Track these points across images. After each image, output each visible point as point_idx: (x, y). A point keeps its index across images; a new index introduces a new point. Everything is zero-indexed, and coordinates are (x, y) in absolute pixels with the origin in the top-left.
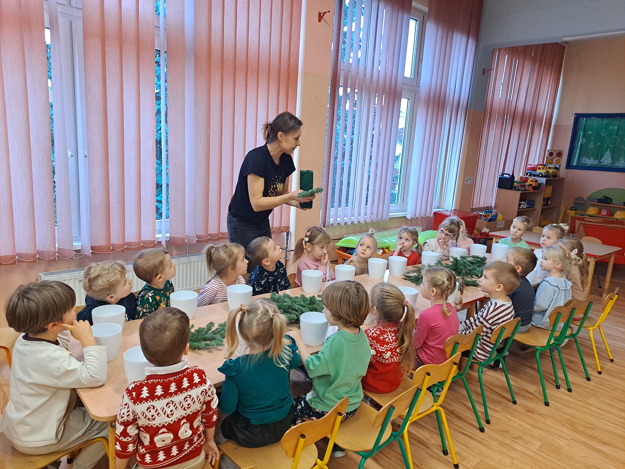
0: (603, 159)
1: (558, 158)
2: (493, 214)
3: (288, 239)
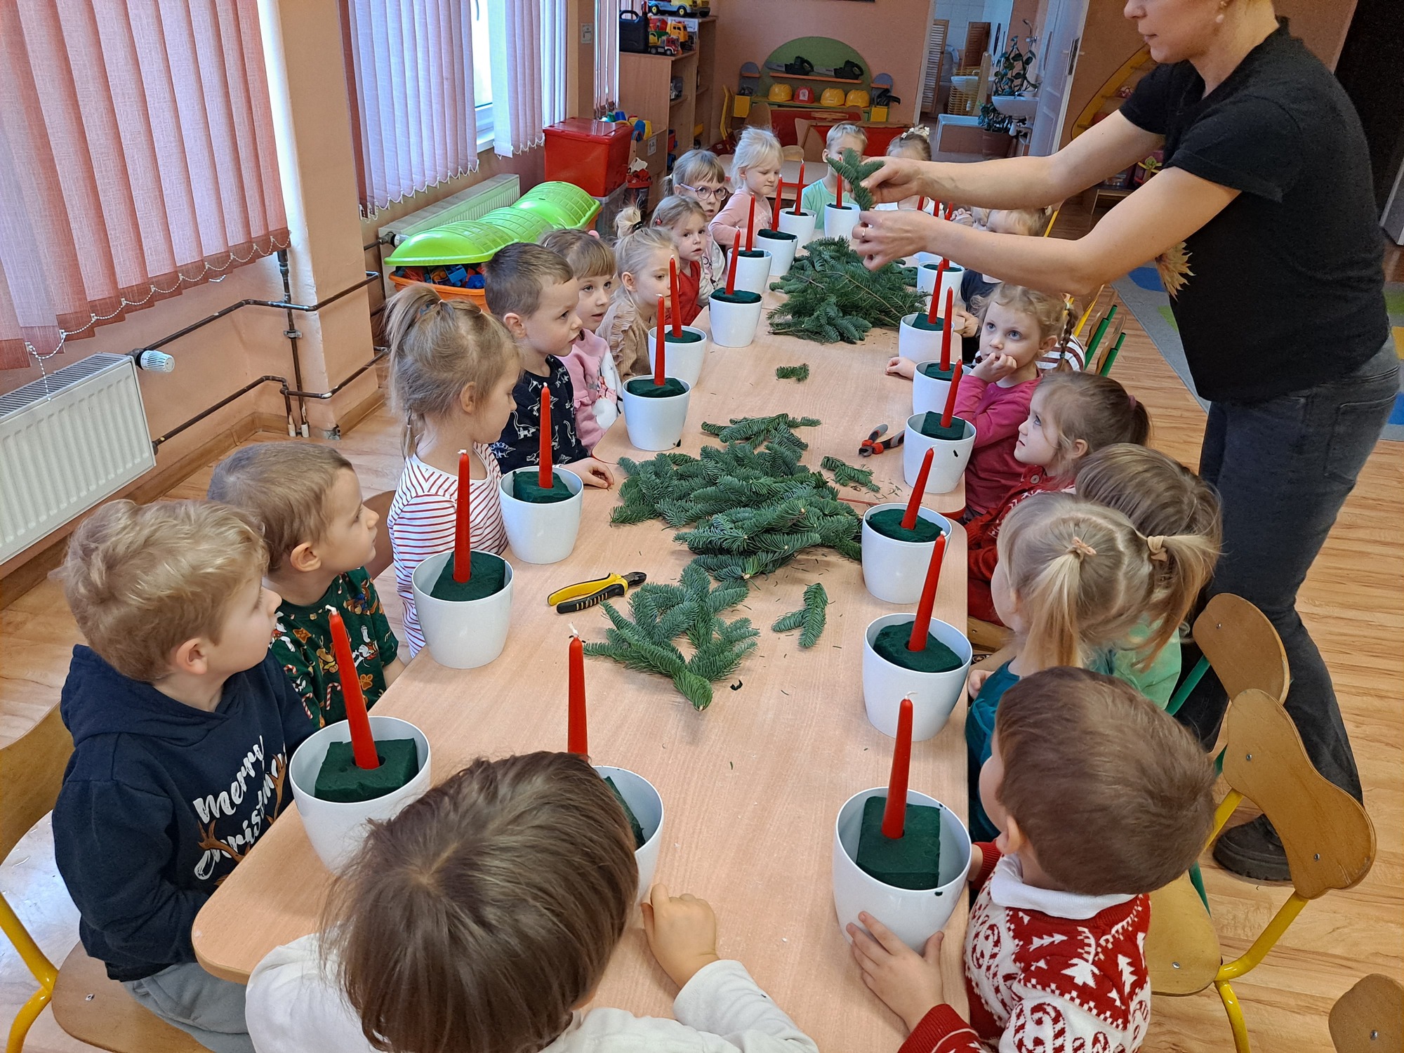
2: (634, 121)
3: (287, 270)
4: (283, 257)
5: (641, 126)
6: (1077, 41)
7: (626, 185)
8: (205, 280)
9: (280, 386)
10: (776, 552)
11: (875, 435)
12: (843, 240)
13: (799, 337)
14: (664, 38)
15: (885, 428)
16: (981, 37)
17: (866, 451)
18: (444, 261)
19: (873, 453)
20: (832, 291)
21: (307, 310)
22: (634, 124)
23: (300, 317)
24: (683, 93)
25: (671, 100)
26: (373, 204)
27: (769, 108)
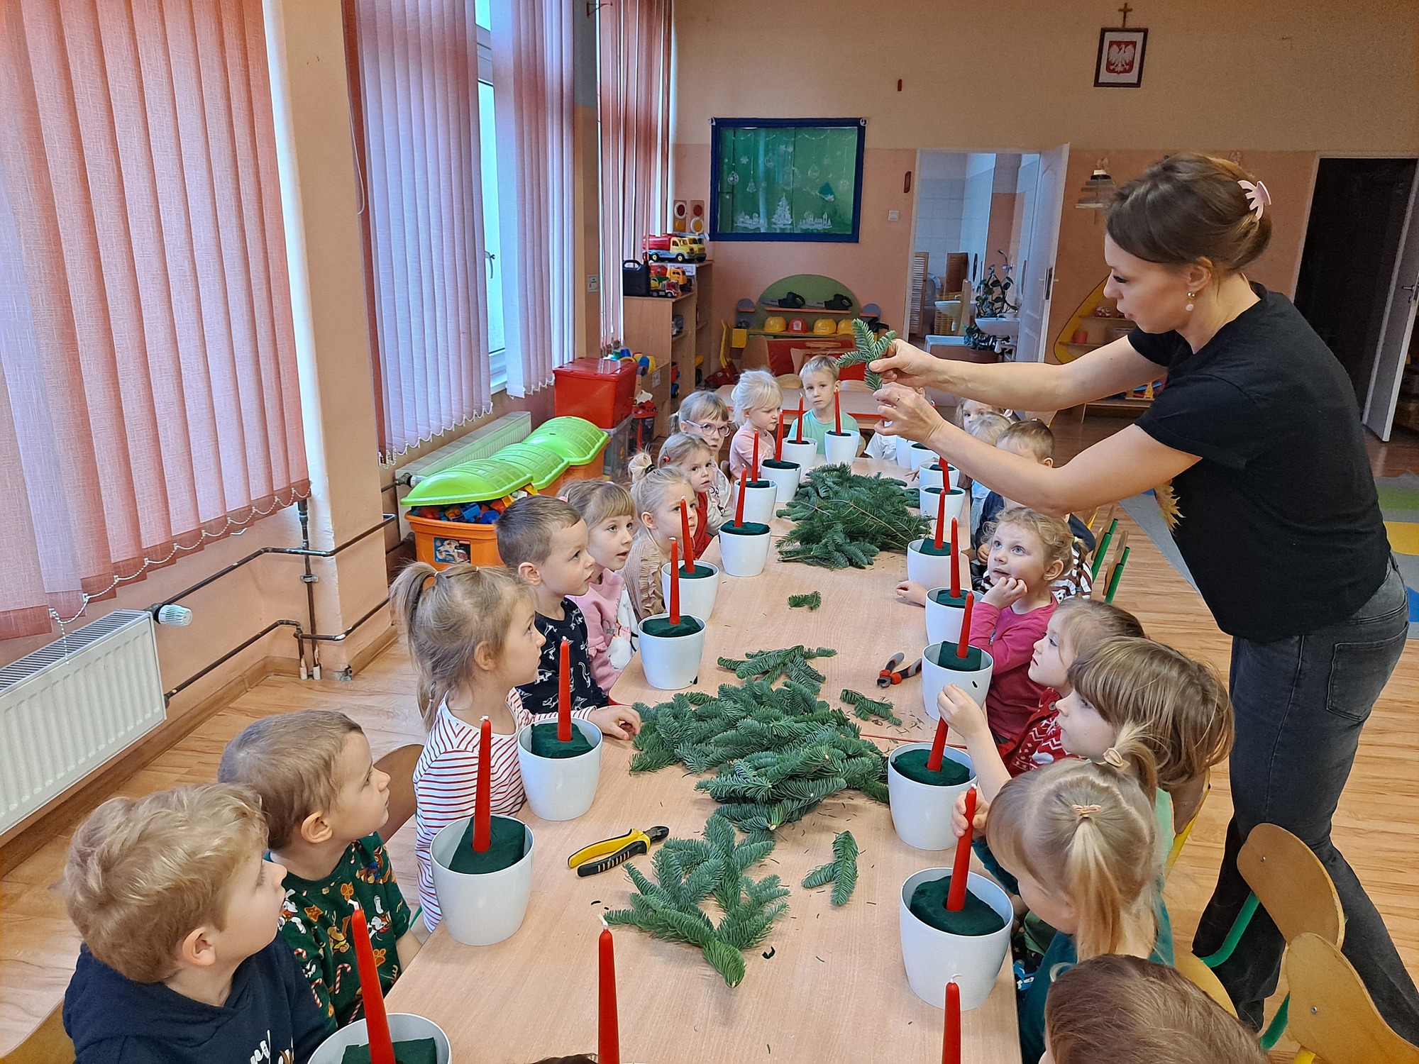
0: (775, 216)
1: (698, 218)
2: (638, 356)
3: (307, 518)
4: (303, 507)
5: (645, 362)
6: (1051, 270)
7: (633, 416)
8: (227, 534)
9: (294, 629)
10: (801, 800)
11: (892, 664)
12: (844, 466)
13: (809, 564)
14: (665, 282)
15: (901, 657)
16: (960, 266)
17: (884, 681)
18: (459, 499)
19: (891, 683)
20: (838, 518)
21: (324, 556)
22: (638, 360)
23: (317, 562)
24: (684, 329)
25: (673, 336)
26: (391, 452)
27: (765, 339)
